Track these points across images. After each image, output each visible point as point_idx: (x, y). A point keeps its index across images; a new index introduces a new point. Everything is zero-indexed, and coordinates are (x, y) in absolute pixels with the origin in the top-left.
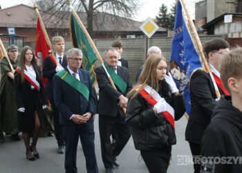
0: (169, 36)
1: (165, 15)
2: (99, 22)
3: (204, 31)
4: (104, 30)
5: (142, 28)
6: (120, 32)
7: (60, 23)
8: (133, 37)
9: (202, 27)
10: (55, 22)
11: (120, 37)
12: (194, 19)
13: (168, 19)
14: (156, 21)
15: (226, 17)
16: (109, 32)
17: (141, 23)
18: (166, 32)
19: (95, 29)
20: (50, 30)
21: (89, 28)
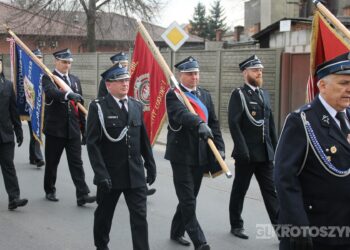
0: (206, 49)
1: (202, 19)
2: (105, 27)
3: (255, 43)
4: (111, 39)
5: (165, 37)
7: (47, 27)
9: (253, 37)
10: (39, 27)
12: (243, 25)
13: (206, 24)
14: (190, 27)
15: (282, 23)
16: (119, 42)
17: (165, 29)
18: (203, 44)
19: (98, 37)
20: (32, 37)
21: (89, 36)
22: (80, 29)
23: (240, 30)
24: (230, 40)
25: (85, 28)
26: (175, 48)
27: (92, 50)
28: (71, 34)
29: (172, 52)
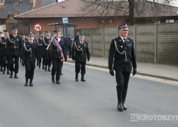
4: (144, 16)
6: (159, 17)
7: (105, 12)
10: (101, 11)
11: (159, 22)
16: (149, 18)
19: (136, 16)
20: (97, 18)
21: (130, 15)
22: (125, 12)
25: (128, 11)
28: (119, 15)
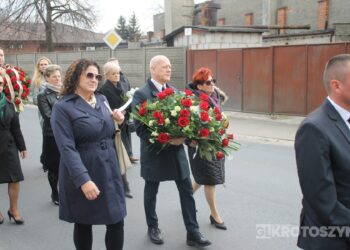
0: (129, 48)
1: (123, 27)
2: (58, 33)
3: (163, 43)
5: (105, 40)
8: (93, 48)
9: (162, 39)
11: (79, 49)
12: (152, 30)
13: (126, 30)
15: (186, 30)
16: (69, 44)
18: (127, 44)
21: (47, 40)
23: (151, 34)
24: (145, 41)
25: (44, 35)
26: (113, 48)
27: (50, 50)
28: (34, 39)
29: (111, 50)
